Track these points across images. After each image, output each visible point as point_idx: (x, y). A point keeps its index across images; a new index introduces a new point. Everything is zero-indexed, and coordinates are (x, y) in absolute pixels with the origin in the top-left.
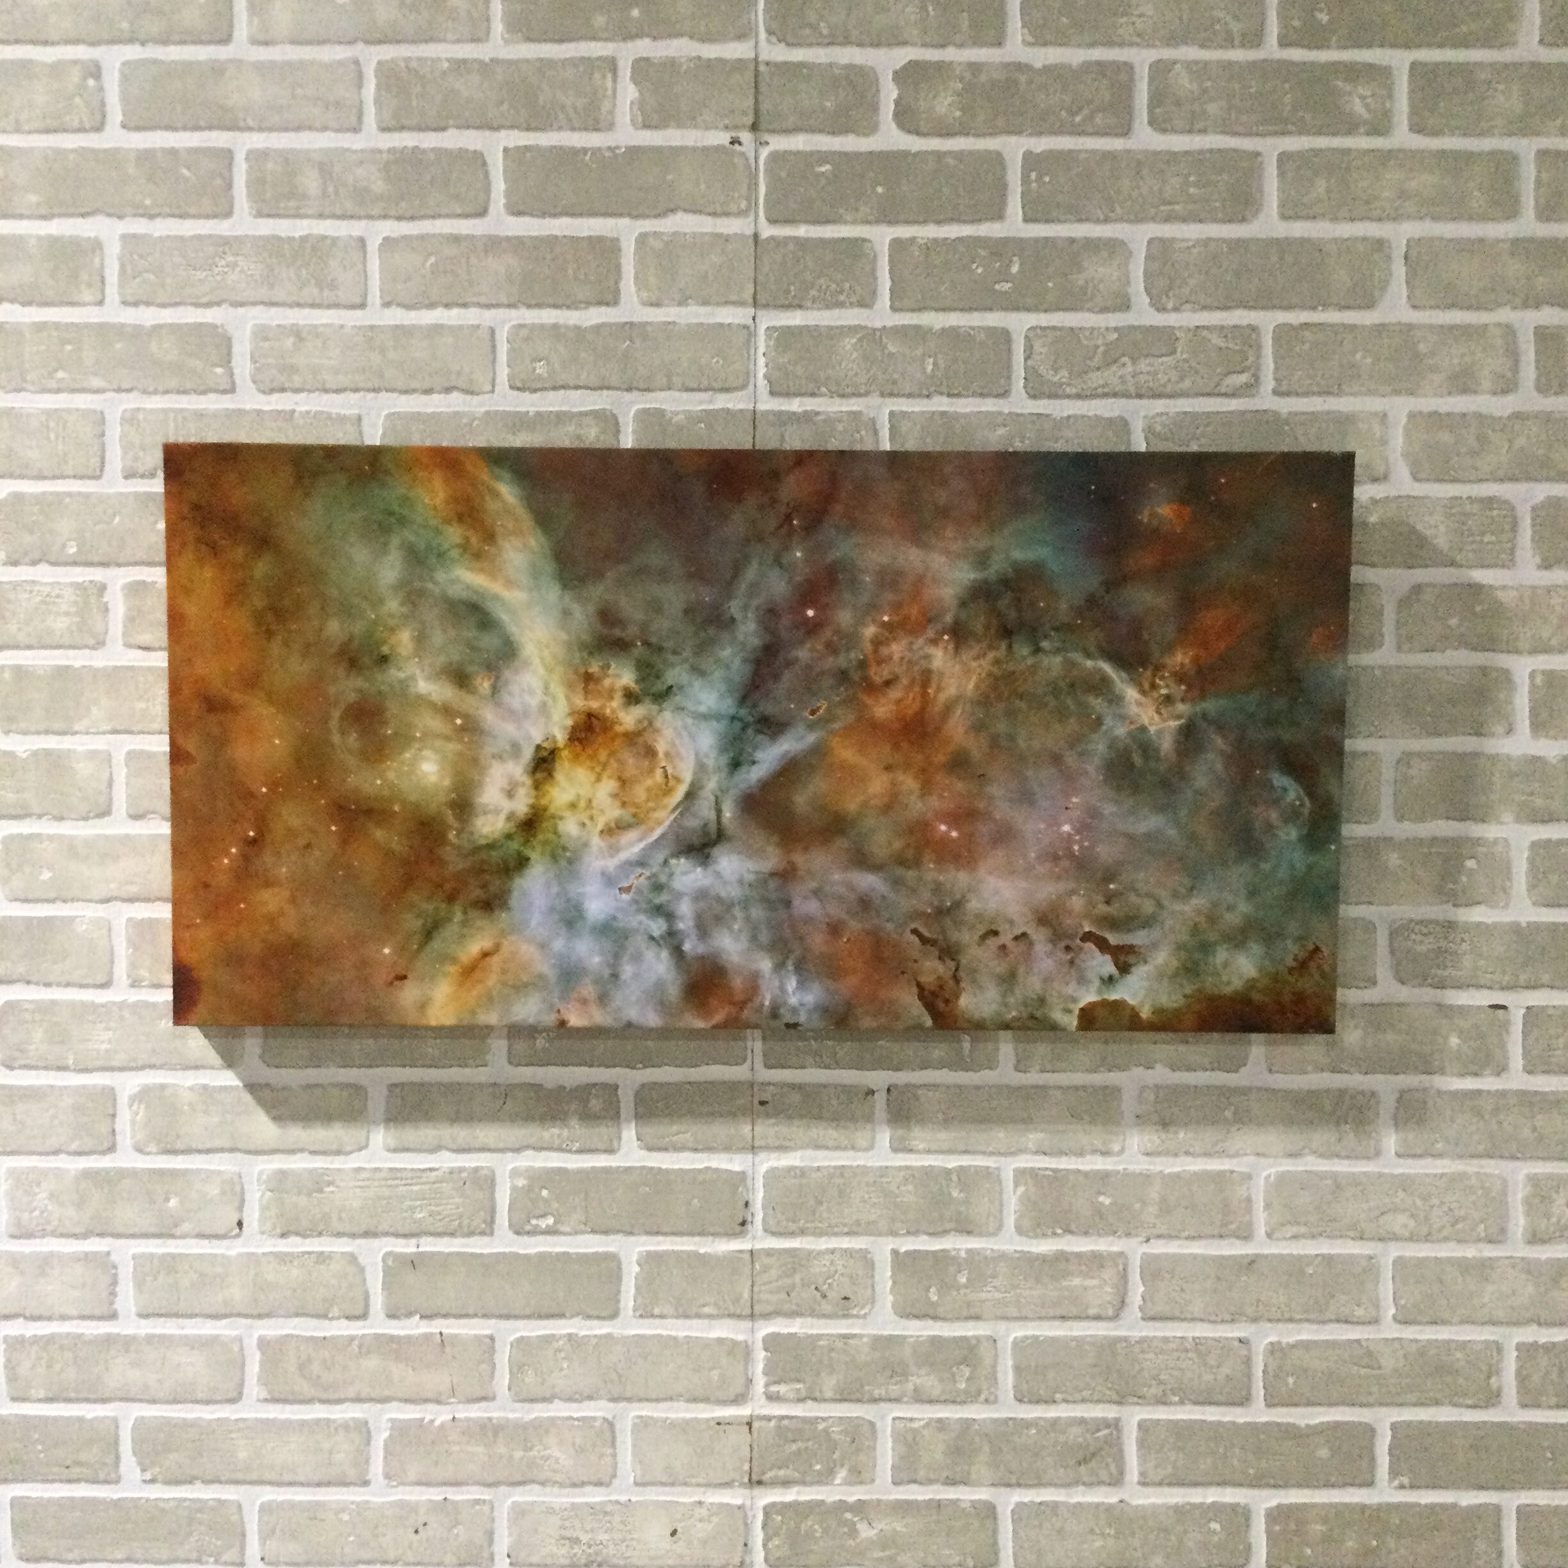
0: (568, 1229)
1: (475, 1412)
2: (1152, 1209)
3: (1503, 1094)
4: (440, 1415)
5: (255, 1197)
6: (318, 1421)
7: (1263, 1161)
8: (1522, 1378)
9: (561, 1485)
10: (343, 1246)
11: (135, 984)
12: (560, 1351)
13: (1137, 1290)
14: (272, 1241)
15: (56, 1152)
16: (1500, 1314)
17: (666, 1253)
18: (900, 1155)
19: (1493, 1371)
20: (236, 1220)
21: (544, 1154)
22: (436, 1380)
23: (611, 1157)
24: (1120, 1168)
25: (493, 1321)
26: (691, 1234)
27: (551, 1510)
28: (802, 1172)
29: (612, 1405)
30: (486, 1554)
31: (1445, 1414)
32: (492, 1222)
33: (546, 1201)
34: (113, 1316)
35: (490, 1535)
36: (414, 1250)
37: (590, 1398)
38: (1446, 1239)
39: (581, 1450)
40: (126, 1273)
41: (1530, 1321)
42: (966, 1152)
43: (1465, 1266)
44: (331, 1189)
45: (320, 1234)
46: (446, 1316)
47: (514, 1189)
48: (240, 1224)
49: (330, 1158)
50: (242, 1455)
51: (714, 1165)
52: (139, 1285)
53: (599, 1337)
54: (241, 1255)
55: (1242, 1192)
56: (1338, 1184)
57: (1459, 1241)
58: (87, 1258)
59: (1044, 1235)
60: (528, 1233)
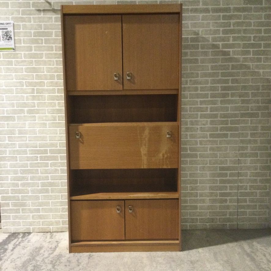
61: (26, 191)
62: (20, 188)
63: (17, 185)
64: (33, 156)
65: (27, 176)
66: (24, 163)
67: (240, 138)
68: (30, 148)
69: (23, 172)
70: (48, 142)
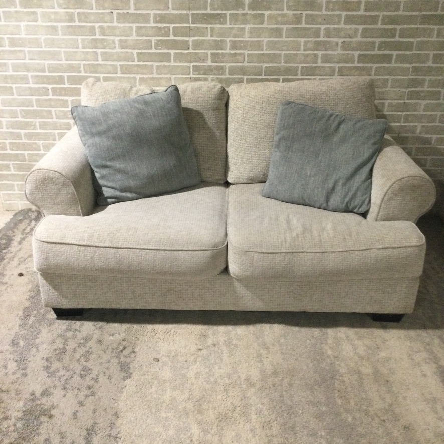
0: (163, 49)
1: (151, 76)
2: (248, 47)
3: (301, 28)
4: (146, 76)
6: (129, 77)
7: (266, 38)
8: (301, 71)
10: (130, 51)
11: (96, 9)
12: (162, 67)
13: (246, 58)
14: (120, 50)
15: (87, 35)
16: (298, 62)
17: (177, 52)
18: (212, 38)
19: (297, 70)
20: (114, 46)
21: (159, 37)
22: (145, 71)
23: (169, 38)
24: (244, 39)
25: (153, 62)
26: (181, 50)
28: (197, 40)
29: (171, 75)
32: (152, 47)
33: (160, 44)
34: (98, 61)
37: (168, 74)
38: (292, 50)
39: (166, 82)
40: (99, 54)
41: (303, 63)
42: (221, 37)
43: (294, 54)
44: (128, 42)
45: (127, 49)
46: (146, 61)
47: (155, 42)
49: (127, 37)
51: (184, 39)
52: (101, 55)
53: (168, 65)
54: (116, 52)
55: (262, 43)
56: (276, 41)
57: (294, 51)
58: (93, 52)
59: (233, 50)
60: (157, 49)
61: (34, 146)
62: (24, 141)
63: (18, 136)
64: (39, 88)
65: (34, 122)
66: (25, 99)
67: (414, 65)
68: (33, 72)
69: (26, 114)
70: (64, 62)
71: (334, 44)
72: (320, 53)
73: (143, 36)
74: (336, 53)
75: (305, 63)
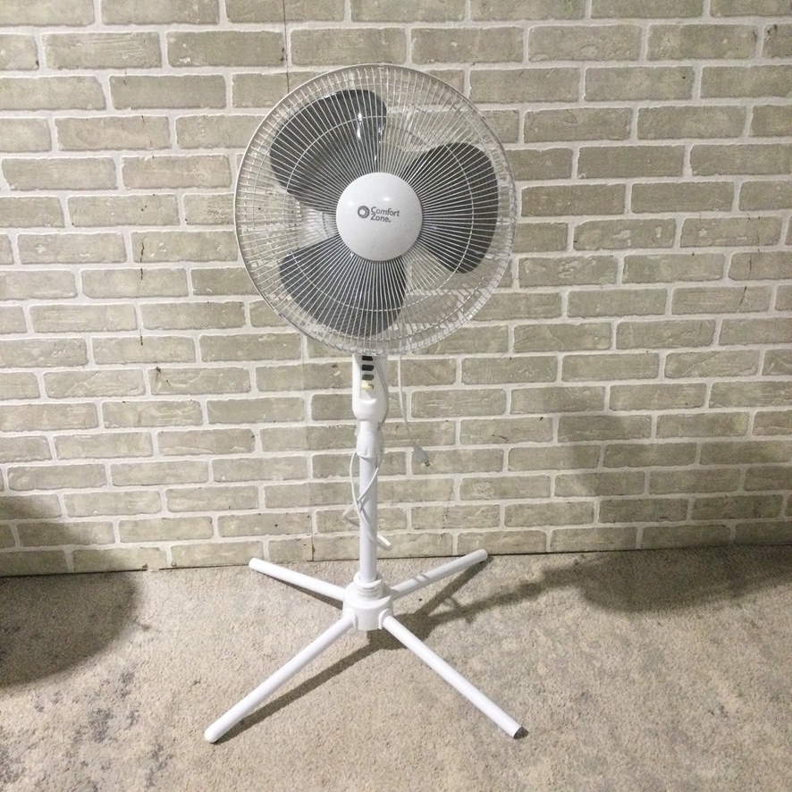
0: (198, 64)
1: (163, 154)
2: (476, 48)
4: (147, 156)
5: (43, 49)
6: (89, 159)
7: (530, 22)
8: (640, 125)
9: (207, 188)
10: (89, 73)
12: (199, 124)
13: (468, 88)
14: (55, 72)
16: (632, 95)
17: (246, 75)
18: (357, 23)
19: (628, 123)
20: (34, 60)
21: (182, 25)
22: (143, 139)
23: (216, 27)
24: (462, 27)
25: (166, 110)
26: (258, 66)
27: (203, 199)
28: (308, 33)
29: (226, 150)
30: (175, 219)
31: (605, 144)
32: (160, 61)
33: (186, 50)
35: (177, 211)
36: (124, 75)
37: (217, 146)
38: (612, 59)
39: (214, 171)
41: (646, 99)
42: (388, 21)
43: (619, 72)
44: (79, 44)
45: (77, 67)
46: (143, 108)
47: (169, 44)
48: (37, 63)
49: (77, 29)
50: (56, 176)
51: (266, 30)
53: (218, 117)
54: (40, 79)
55: (519, 39)
56: (564, 33)
57: (618, 60)
59: (426, 63)
60: (178, 66)
71: (745, 36)
72: (700, 66)
73: (129, 22)
74: (748, 64)
75: (653, 99)
